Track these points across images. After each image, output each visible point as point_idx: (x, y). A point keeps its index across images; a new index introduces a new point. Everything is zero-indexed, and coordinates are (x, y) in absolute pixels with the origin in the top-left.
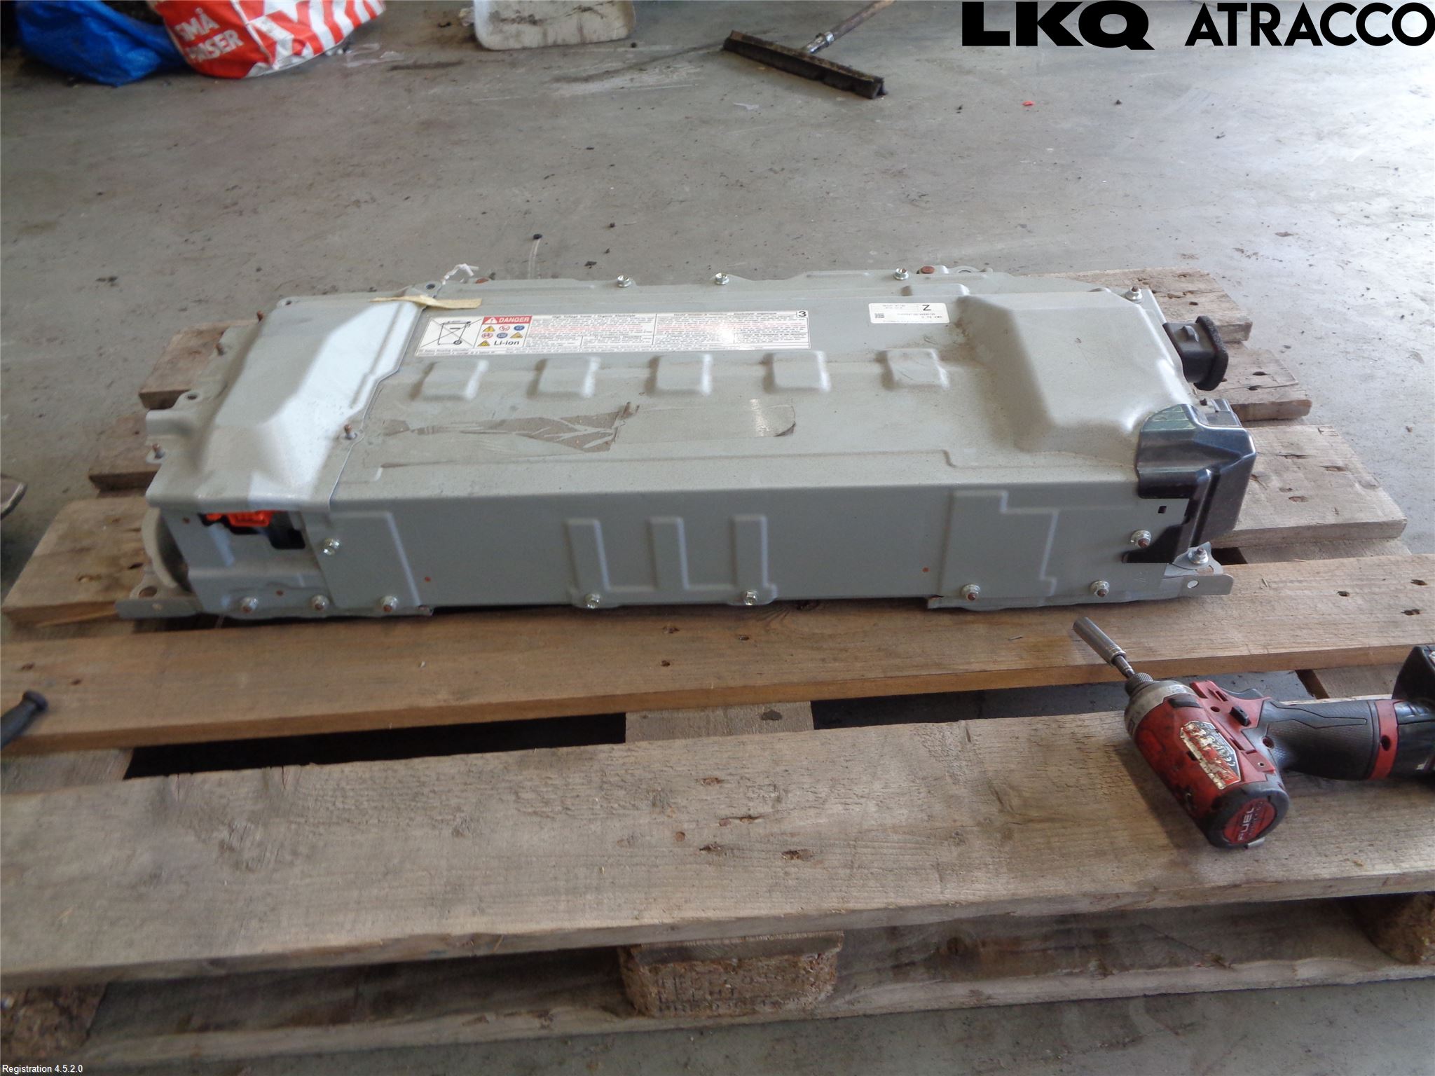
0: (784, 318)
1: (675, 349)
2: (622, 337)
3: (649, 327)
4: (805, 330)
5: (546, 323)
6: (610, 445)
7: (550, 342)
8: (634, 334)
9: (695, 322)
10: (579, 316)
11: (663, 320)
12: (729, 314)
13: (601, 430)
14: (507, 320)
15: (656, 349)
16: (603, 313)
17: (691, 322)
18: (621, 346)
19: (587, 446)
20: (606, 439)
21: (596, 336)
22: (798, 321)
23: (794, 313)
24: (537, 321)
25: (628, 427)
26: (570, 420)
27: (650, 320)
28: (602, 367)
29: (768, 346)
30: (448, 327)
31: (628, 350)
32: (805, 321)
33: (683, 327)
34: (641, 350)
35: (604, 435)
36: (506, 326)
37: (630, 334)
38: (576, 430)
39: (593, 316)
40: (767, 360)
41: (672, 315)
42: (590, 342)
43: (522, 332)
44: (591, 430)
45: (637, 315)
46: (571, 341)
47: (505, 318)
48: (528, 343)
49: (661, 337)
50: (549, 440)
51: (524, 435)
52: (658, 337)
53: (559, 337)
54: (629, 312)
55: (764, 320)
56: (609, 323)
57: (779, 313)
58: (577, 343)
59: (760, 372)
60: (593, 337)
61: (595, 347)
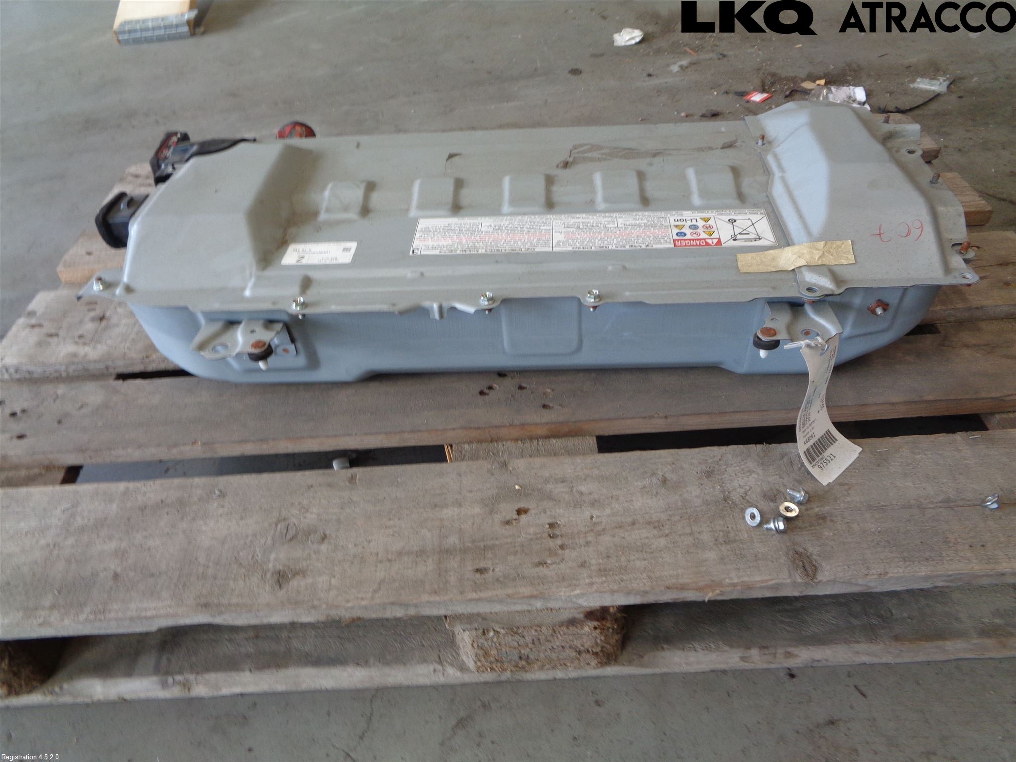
0: (434, 248)
1: (533, 217)
2: (581, 227)
3: (558, 237)
4: (418, 235)
5: (657, 239)
6: (573, 148)
7: (645, 221)
8: (571, 230)
9: (515, 241)
10: (627, 247)
11: (546, 243)
12: (484, 251)
13: (581, 155)
14: (698, 243)
15: (550, 217)
16: (605, 251)
17: (519, 243)
18: (581, 219)
19: (589, 147)
20: (576, 151)
21: (605, 227)
22: (421, 244)
23: (424, 252)
24: (666, 242)
25: (563, 157)
26: (605, 159)
27: (558, 244)
28: (592, 202)
29: (454, 221)
30: (752, 236)
31: (574, 215)
32: (416, 243)
33: (526, 237)
34: (563, 216)
35: (578, 153)
36: (695, 236)
37: (574, 229)
38: (599, 154)
39: (614, 247)
40: (457, 208)
41: (538, 249)
42: (609, 222)
43: (676, 231)
44: (589, 155)
45: (571, 248)
46: (628, 223)
47: (700, 245)
48: (665, 220)
49: (546, 227)
50: (616, 148)
51: (634, 150)
52: (548, 228)
53: (640, 226)
54: (580, 252)
55: (452, 246)
56: (597, 240)
57: (436, 252)
58: (620, 221)
59: (465, 200)
60: (607, 226)
61: (603, 218)
